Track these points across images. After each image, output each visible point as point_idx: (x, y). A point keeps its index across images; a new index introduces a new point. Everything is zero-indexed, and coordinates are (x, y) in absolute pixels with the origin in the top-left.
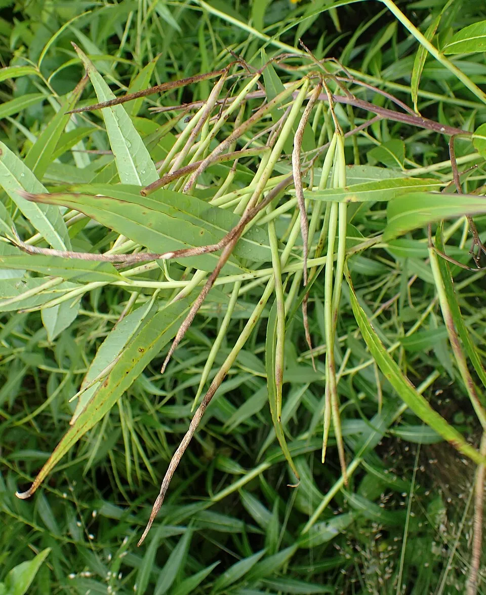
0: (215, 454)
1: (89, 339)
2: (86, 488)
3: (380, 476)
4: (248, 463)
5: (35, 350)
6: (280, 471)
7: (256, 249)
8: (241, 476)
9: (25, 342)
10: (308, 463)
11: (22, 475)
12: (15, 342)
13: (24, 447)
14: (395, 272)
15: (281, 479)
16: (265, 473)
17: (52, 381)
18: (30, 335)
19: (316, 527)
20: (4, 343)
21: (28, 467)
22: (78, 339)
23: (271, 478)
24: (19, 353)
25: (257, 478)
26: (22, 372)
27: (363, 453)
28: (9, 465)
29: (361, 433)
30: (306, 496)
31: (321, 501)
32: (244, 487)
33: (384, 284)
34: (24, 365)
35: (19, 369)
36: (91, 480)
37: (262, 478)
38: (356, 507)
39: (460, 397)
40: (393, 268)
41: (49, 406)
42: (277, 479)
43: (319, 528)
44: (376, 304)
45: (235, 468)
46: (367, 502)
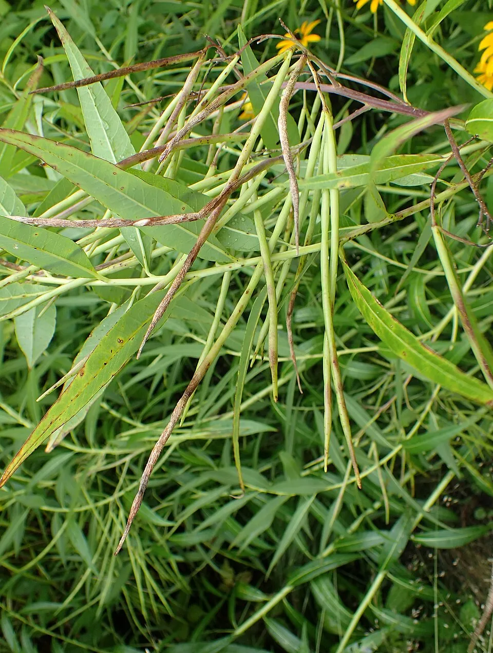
0: (234, 580)
1: (88, 474)
2: (105, 634)
3: (407, 586)
4: (270, 588)
5: (36, 491)
6: (303, 592)
7: (242, 238)
8: (265, 602)
9: (24, 484)
10: (332, 581)
11: (37, 628)
12: (14, 485)
13: (36, 598)
14: (391, 373)
15: (306, 600)
16: (289, 596)
17: (55, 520)
18: (30, 477)
19: (348, 649)
20: (4, 488)
21: (42, 620)
22: (78, 476)
23: (296, 600)
24: (19, 495)
25: (281, 602)
26: (23, 515)
27: (387, 565)
28: (22, 619)
29: (382, 545)
30: (334, 617)
31: (350, 620)
32: (269, 614)
33: (382, 386)
34: (25, 508)
35: (21, 512)
36: (108, 624)
37: (285, 602)
38: (388, 623)
39: (478, 492)
40: (388, 369)
41: (54, 546)
42: (302, 600)
43: (351, 650)
44: (376, 408)
45: (256, 596)
46: (398, 616)
